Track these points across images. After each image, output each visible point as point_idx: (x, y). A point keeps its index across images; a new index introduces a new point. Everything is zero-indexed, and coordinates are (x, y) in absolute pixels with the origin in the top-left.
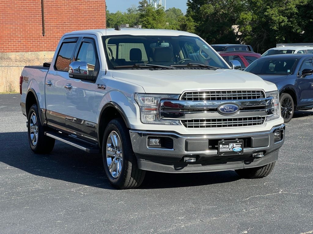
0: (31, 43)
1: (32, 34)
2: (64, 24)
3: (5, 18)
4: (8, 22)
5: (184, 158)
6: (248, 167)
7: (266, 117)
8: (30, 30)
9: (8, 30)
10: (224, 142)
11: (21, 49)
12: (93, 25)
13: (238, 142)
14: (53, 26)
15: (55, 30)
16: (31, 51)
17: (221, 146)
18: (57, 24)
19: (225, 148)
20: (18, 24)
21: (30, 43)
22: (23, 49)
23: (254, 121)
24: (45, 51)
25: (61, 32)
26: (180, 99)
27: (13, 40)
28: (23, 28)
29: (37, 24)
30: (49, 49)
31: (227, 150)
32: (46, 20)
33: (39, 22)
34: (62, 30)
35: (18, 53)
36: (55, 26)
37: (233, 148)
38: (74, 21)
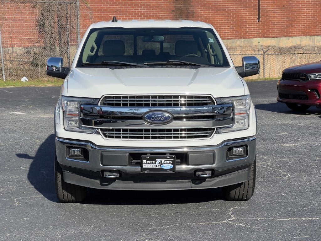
0: (245, 30)
1: (246, 20)
2: (283, 8)
3: (217, 4)
4: (220, 8)
5: (104, 173)
6: (198, 187)
7: (216, 129)
8: (244, 16)
9: (220, 16)
10: (148, 157)
11: (234, 36)
12: (317, 7)
13: (168, 157)
14: (270, 11)
15: (272, 15)
16: (244, 38)
17: (144, 161)
18: (274, 8)
19: (150, 164)
20: (231, 10)
21: (243, 30)
22: (235, 36)
23: (203, 132)
24: (259, 37)
25: (279, 16)
26: (99, 104)
27: (225, 26)
28: (236, 14)
29: (252, 9)
30: (265, 35)
31: (152, 166)
32: (262, 5)
33: (254, 7)
34: (279, 14)
35: (230, 40)
36: (272, 11)
37: (162, 164)
38: (294, 4)
